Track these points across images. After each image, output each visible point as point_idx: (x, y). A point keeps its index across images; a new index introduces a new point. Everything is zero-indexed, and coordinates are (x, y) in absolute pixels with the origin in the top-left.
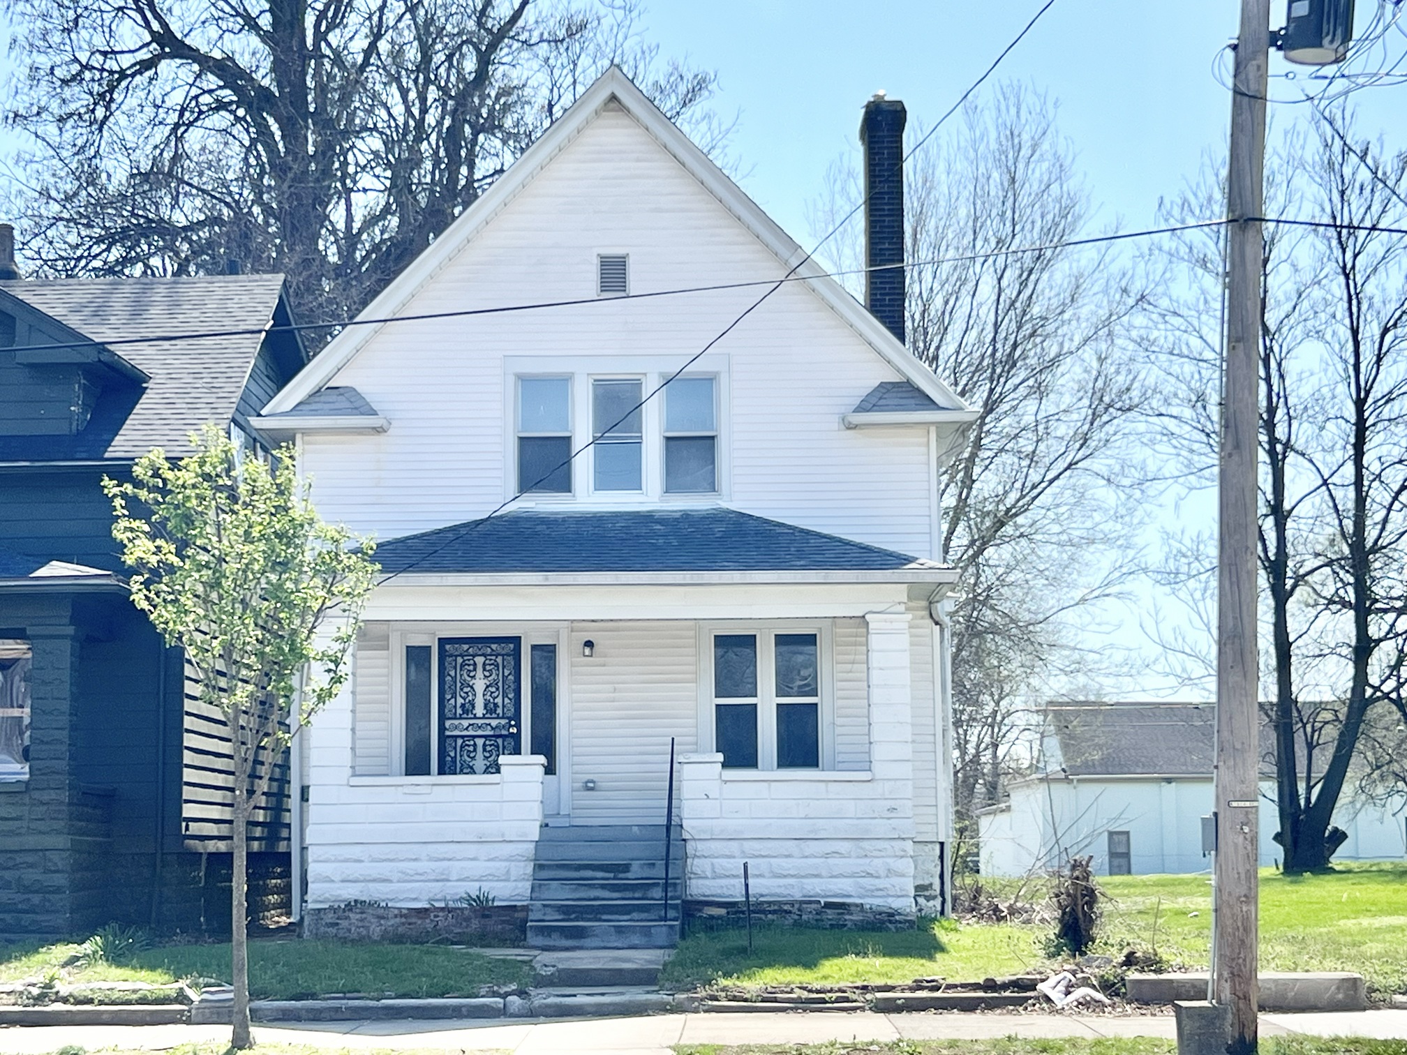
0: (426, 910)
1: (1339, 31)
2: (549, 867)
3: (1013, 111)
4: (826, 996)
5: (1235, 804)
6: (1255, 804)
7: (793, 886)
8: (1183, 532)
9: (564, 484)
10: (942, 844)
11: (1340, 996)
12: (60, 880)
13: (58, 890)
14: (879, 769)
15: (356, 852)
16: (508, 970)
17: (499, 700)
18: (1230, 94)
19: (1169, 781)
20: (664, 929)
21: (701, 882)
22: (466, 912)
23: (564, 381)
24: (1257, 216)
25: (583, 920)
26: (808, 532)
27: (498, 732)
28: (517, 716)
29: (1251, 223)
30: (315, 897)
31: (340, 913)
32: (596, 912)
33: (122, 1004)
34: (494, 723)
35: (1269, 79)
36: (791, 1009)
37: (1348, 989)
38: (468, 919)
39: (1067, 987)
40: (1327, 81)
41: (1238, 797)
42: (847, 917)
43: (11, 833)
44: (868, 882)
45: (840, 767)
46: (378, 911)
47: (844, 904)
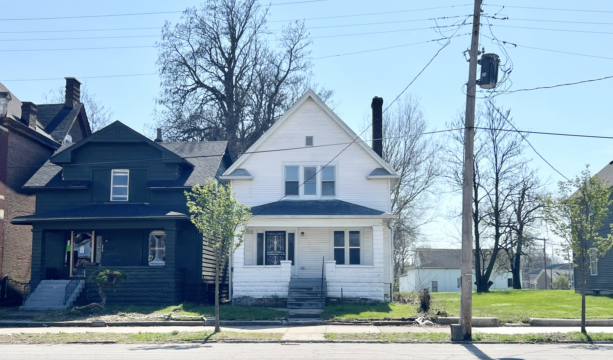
0: (262, 298)
1: (494, 80)
2: (293, 288)
3: (409, 100)
4: (362, 321)
5: (466, 275)
6: (471, 275)
7: (353, 294)
8: (451, 206)
9: (296, 193)
10: (391, 284)
11: (492, 323)
12: (172, 290)
13: (172, 292)
14: (375, 265)
15: (245, 284)
16: (282, 314)
17: (280, 247)
18: (466, 96)
19: (447, 269)
20: (321, 304)
21: (330, 292)
22: (272, 299)
23: (297, 167)
24: (473, 127)
25: (301, 301)
26: (358, 206)
27: (280, 255)
28: (285, 251)
29: (471, 128)
30: (235, 295)
31: (241, 299)
32: (304, 300)
33: (188, 321)
34: (279, 252)
35: (476, 92)
36: (353, 324)
37: (494, 322)
38: (272, 301)
39: (423, 320)
40: (491, 93)
41: (467, 273)
42: (367, 302)
43: (160, 278)
44: (372, 293)
45: (365, 264)
46: (251, 299)
47: (366, 299)
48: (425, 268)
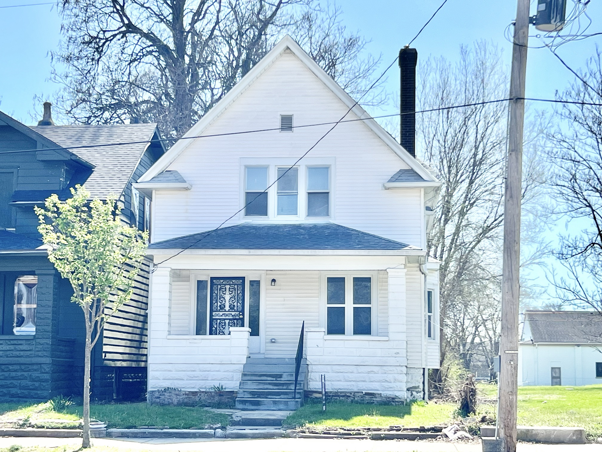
0: (196, 392)
1: (558, 17)
2: (249, 375)
3: (483, 53)
4: (351, 432)
5: (507, 352)
6: (516, 352)
7: (353, 385)
8: (569, 236)
9: (263, 211)
10: (424, 369)
11: (574, 438)
12: (47, 376)
13: (46, 381)
14: (392, 336)
15: (170, 367)
16: (216, 418)
17: (235, 304)
18: (512, 45)
19: (578, 346)
20: (294, 402)
21: (314, 383)
22: (213, 394)
23: (264, 169)
24: (521, 97)
25: (260, 398)
26: (365, 234)
27: (234, 318)
28: (243, 311)
29: (519, 100)
30: (152, 386)
31: (161, 393)
32: (266, 395)
33: (56, 428)
34: (233, 313)
35: (529, 38)
36: (336, 437)
37: (578, 435)
38: (213, 397)
39: (455, 431)
40: (553, 39)
41: (509, 349)
42: (374, 399)
43: (27, 356)
44: (386, 384)
45: (381, 334)
46: (177, 392)
47: (373, 393)
48: (538, 345)
